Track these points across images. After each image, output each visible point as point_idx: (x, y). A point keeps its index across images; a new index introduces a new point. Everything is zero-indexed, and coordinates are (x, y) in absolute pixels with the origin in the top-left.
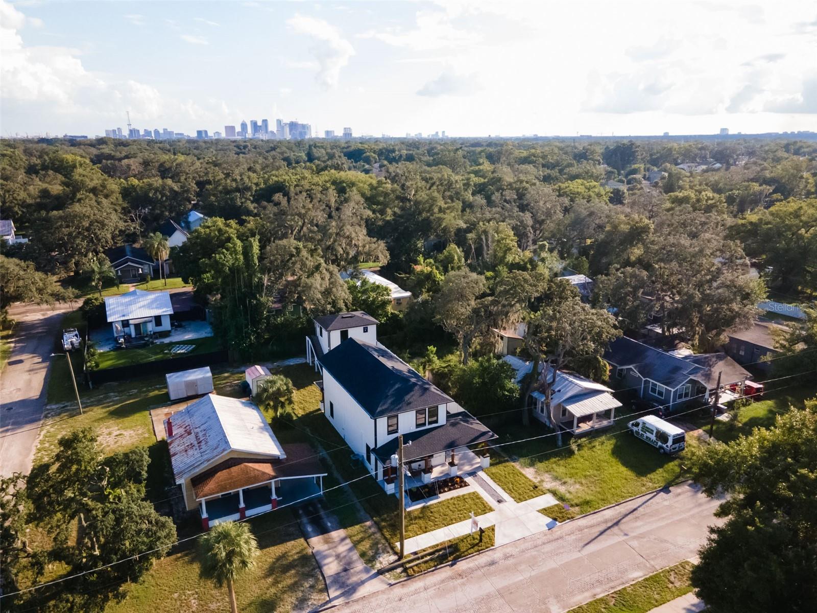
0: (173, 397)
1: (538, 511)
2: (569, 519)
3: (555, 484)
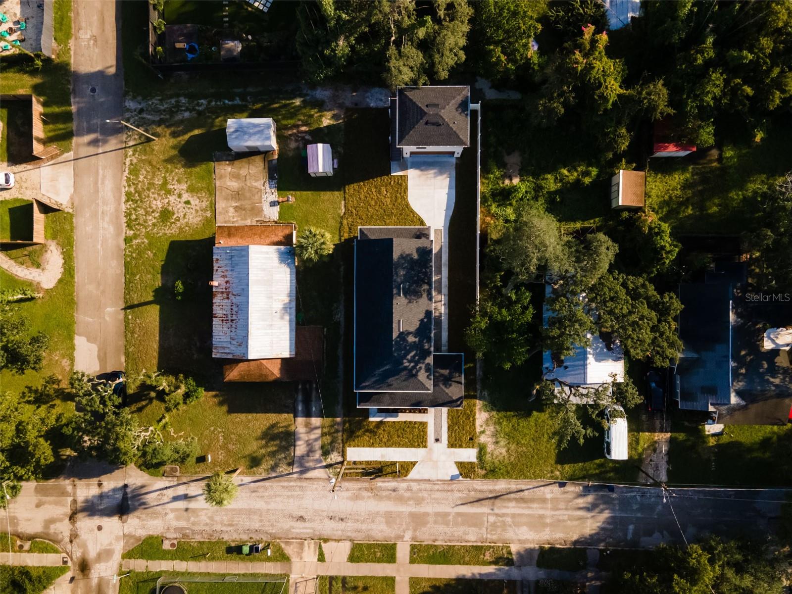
1: (456, 463)
2: (470, 478)
3: (489, 439)
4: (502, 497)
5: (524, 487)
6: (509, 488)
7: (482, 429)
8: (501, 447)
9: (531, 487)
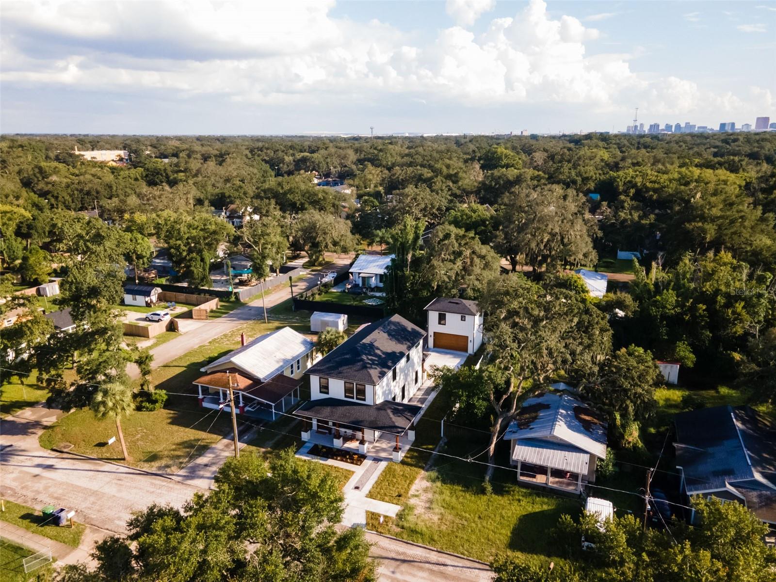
0: (312, 329)
1: (367, 512)
2: (377, 531)
3: (423, 504)
4: (412, 563)
5: (448, 562)
6: (425, 557)
7: (417, 493)
8: (434, 513)
9: (460, 565)
